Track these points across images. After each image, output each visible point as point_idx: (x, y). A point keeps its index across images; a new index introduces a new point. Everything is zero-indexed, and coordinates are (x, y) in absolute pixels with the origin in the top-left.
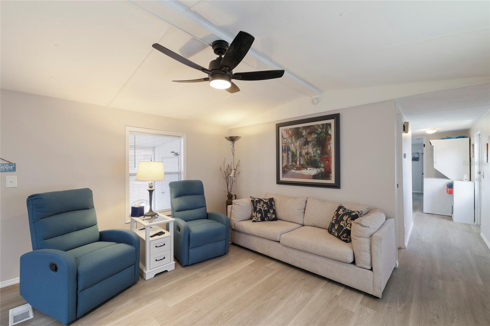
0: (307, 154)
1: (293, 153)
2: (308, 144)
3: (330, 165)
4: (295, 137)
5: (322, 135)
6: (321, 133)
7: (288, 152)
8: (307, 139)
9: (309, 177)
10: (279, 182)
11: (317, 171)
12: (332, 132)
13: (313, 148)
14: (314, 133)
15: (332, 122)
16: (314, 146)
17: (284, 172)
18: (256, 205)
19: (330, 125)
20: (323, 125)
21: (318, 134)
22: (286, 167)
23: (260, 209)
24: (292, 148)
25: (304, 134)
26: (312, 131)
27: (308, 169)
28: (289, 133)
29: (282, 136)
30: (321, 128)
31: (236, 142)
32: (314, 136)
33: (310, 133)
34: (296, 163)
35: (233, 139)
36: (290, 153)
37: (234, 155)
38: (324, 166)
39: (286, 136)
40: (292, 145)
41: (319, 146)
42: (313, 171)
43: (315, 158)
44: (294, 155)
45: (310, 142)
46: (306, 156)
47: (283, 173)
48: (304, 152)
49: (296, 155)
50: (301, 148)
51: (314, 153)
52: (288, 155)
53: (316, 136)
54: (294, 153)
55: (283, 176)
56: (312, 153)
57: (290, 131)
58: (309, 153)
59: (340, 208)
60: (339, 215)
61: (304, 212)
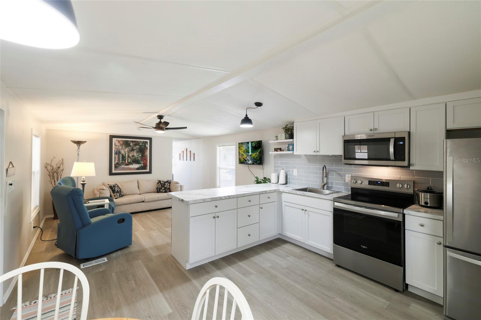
0: (133, 156)
1: (123, 155)
2: (134, 151)
3: (146, 163)
4: (125, 146)
5: (142, 147)
6: (142, 146)
7: (119, 155)
8: (133, 148)
9: (134, 169)
10: (111, 174)
11: (139, 165)
12: (148, 146)
13: (136, 153)
14: (138, 145)
15: (148, 141)
16: (137, 152)
17: (116, 167)
18: (114, 188)
19: (147, 142)
20: (143, 142)
21: (140, 146)
22: (117, 164)
23: (117, 190)
24: (122, 152)
25: (131, 145)
26: (136, 144)
27: (134, 164)
28: (120, 143)
29: (115, 144)
30: (142, 143)
31: (82, 145)
32: (138, 147)
33: (135, 145)
34: (125, 162)
35: (79, 143)
36: (121, 155)
37: (79, 155)
38: (143, 163)
39: (117, 144)
40: (123, 150)
41: (140, 152)
42: (137, 166)
43: (138, 159)
44: (123, 157)
45: (135, 149)
46: (132, 157)
47: (115, 168)
48: (131, 155)
49: (125, 157)
50: (129, 152)
51: (137, 156)
52: (119, 156)
53: (139, 147)
54: (124, 155)
55: (115, 170)
56: (136, 156)
57: (121, 142)
58: (134, 156)
59: (160, 181)
60: (161, 184)
61: (138, 188)
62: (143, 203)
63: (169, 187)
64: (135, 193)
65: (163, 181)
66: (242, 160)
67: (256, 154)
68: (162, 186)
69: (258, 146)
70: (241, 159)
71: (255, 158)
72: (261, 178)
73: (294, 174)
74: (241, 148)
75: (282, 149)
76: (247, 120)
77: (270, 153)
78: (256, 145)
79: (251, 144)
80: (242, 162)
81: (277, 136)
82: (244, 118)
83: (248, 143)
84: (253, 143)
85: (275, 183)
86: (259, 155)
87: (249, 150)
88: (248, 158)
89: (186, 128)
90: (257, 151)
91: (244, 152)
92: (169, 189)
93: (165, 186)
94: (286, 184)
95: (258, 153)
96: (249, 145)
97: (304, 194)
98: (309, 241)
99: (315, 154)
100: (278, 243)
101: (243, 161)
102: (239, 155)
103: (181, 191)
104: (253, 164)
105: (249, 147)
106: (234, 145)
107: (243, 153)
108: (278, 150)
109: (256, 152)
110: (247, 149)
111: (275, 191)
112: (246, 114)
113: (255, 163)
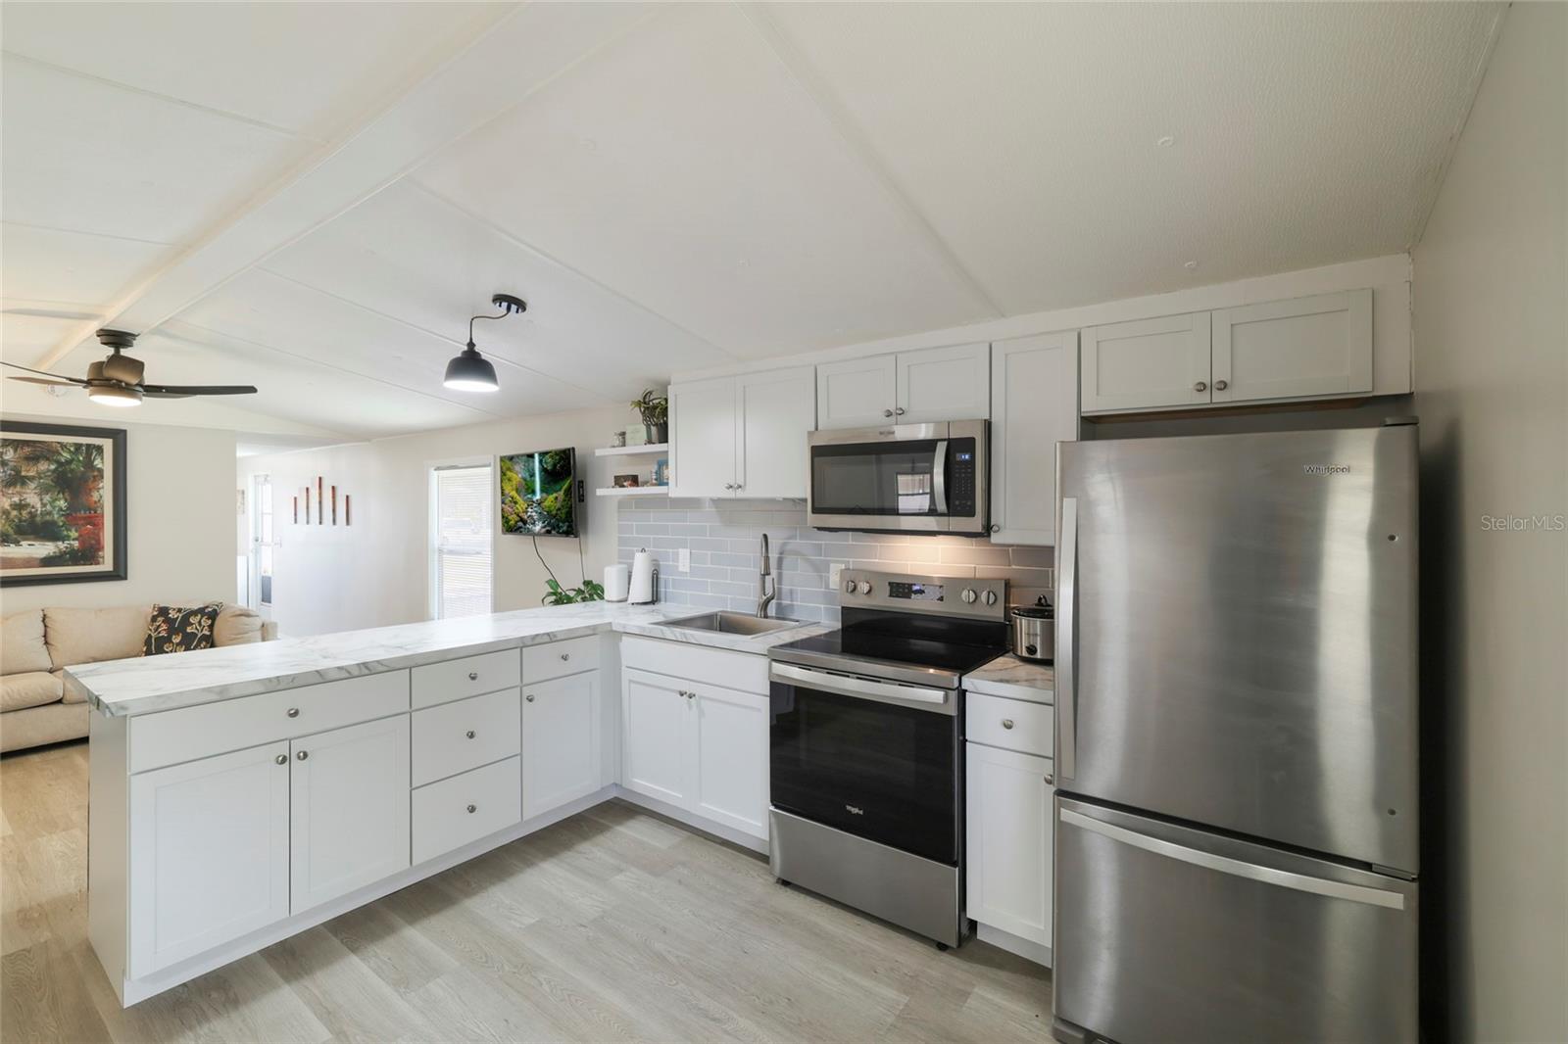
0: (19, 506)
2: (24, 484)
3: (98, 535)
5: (73, 466)
6: (69, 462)
8: (18, 472)
9: (28, 563)
11: (57, 546)
12: (106, 463)
13: (40, 494)
14: (48, 459)
15: (107, 444)
16: (44, 490)
19: (100, 449)
20: (78, 446)
21: (60, 463)
25: (6, 457)
26: (38, 453)
27: (22, 543)
30: (70, 451)
32: (43, 466)
33: (33, 459)
38: (80, 536)
41: (62, 492)
42: (45, 549)
43: (48, 518)
45: (31, 479)
46: (14, 513)
51: (44, 505)
53: (53, 467)
56: (39, 505)
58: (27, 505)
59: (163, 611)
60: (169, 621)
61: (46, 643)
62: (59, 708)
63: (208, 633)
64: (27, 666)
65: (180, 610)
66: (513, 519)
67: (556, 498)
68: (172, 631)
69: (562, 469)
70: (510, 518)
71: (554, 512)
72: (570, 582)
73: (681, 569)
74: (508, 473)
75: (640, 480)
76: (471, 363)
77: (600, 492)
78: (555, 465)
79: (541, 461)
80: (513, 525)
81: (623, 434)
82: (459, 355)
83: (531, 456)
84: (547, 456)
85: (615, 599)
86: (564, 500)
87: (534, 482)
88: (533, 513)
89: (252, 390)
90: (558, 487)
91: (517, 490)
92: (208, 637)
93: (189, 630)
94: (655, 600)
95: (562, 493)
96: (534, 462)
97: (686, 638)
98: (703, 804)
99: (731, 494)
100: (602, 821)
101: (516, 522)
102: (503, 502)
104: (548, 532)
105: (533, 470)
106: (489, 465)
107: (514, 493)
108: (625, 484)
109: (556, 491)
110: (528, 479)
111: (593, 631)
112: (468, 341)
113: (554, 529)
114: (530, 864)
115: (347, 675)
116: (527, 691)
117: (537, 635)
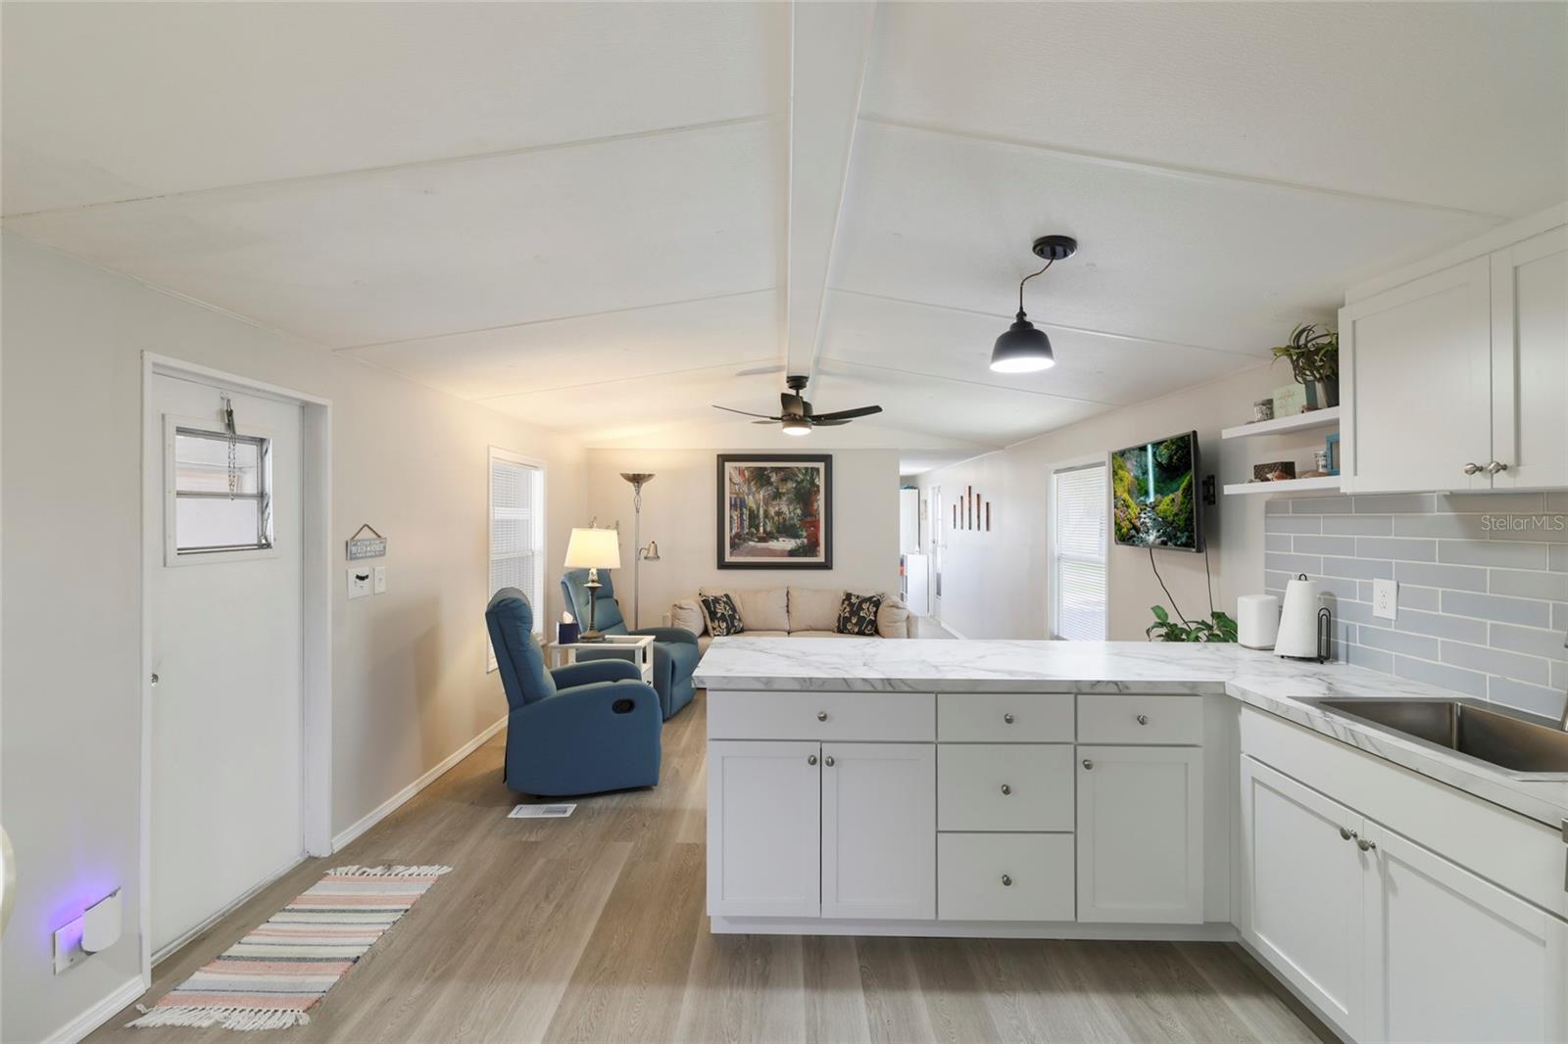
0: (779, 514)
1: (751, 512)
2: (780, 498)
3: (817, 535)
4: (756, 484)
5: (804, 484)
6: (802, 481)
7: (741, 510)
8: (778, 489)
9: (782, 553)
10: (722, 565)
11: (796, 542)
12: (821, 482)
13: (788, 505)
14: (792, 480)
16: (790, 502)
17: (733, 546)
18: (715, 607)
19: (818, 470)
20: (806, 469)
21: (798, 483)
22: (738, 536)
23: (723, 614)
24: (750, 501)
25: (773, 480)
26: (787, 475)
27: (780, 539)
28: (744, 475)
29: (730, 479)
30: (803, 474)
31: (645, 486)
32: (791, 485)
33: (784, 480)
34: (758, 530)
35: (637, 479)
36: (746, 512)
37: (638, 512)
38: (808, 535)
39: (737, 479)
40: (751, 497)
41: (798, 503)
42: (789, 544)
43: (792, 522)
44: (753, 516)
46: (776, 518)
47: (731, 547)
48: (772, 511)
49: (758, 516)
50: (766, 504)
51: (790, 513)
52: (742, 514)
53: (794, 485)
54: (753, 511)
55: (731, 554)
56: (788, 513)
57: (746, 473)
58: (782, 513)
59: (849, 596)
60: (851, 605)
61: (788, 612)
64: (777, 627)
65: (858, 597)
66: (1126, 525)
67: (1173, 500)
68: (853, 613)
69: (1181, 461)
70: (1122, 524)
71: (1170, 519)
72: (1194, 611)
73: (1377, 612)
74: (1120, 472)
75: (1297, 469)
76: (1024, 337)
77: (1228, 490)
78: (1171, 457)
79: (1154, 454)
80: (1126, 535)
81: (1269, 403)
82: (1008, 329)
83: (1143, 449)
84: (1162, 447)
85: (1254, 645)
86: (1183, 503)
87: (1147, 480)
88: (1146, 519)
90: (1175, 486)
91: (1129, 492)
92: (874, 623)
93: (862, 614)
94: (1325, 654)
95: (1179, 493)
96: (1146, 456)
99: (1480, 483)
101: (1129, 530)
102: (1115, 507)
103: (909, 637)
104: (1164, 543)
105: (1146, 466)
106: (1102, 464)
107: (1126, 496)
108: (1269, 476)
109: (1172, 492)
110: (1141, 477)
111: (1191, 690)
112: (1018, 311)
113: (1170, 539)
114: (1080, 989)
115: (872, 689)
116: (1084, 753)
117: (1099, 682)
